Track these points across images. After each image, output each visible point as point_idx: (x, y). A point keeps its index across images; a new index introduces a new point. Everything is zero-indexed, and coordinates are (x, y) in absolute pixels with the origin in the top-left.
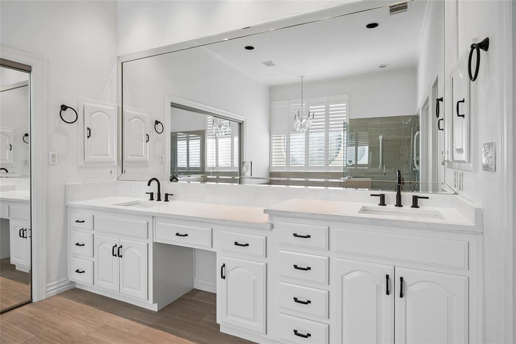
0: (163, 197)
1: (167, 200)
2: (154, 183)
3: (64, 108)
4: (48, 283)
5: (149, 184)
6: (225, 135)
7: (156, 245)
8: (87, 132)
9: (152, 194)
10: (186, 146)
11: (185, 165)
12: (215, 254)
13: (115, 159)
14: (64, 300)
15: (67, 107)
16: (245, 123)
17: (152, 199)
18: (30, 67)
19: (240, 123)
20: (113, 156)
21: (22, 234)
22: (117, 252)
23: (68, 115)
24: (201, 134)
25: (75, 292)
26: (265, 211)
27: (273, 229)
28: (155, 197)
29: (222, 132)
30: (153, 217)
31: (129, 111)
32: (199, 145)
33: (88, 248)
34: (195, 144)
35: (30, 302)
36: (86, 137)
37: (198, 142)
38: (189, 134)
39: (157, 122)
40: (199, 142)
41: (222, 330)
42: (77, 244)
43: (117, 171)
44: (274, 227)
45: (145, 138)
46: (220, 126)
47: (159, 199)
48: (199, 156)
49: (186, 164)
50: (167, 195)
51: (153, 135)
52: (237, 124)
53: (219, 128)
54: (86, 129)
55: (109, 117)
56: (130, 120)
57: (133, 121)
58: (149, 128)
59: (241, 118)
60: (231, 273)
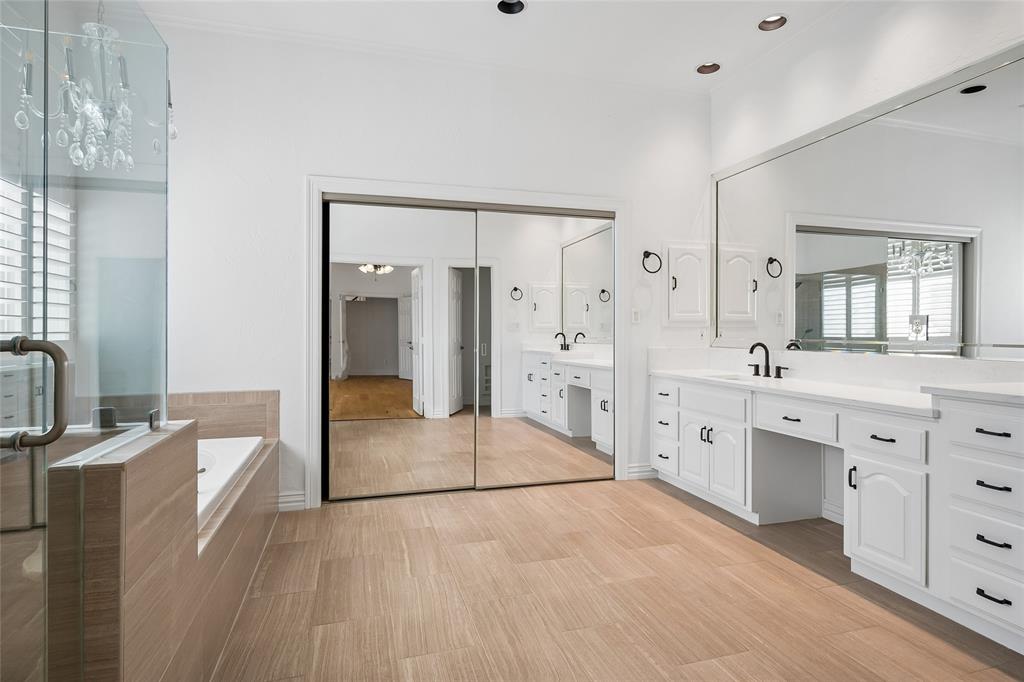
0: (773, 372)
1: (778, 375)
2: (759, 351)
3: (647, 254)
4: (630, 462)
5: (751, 352)
6: (935, 270)
7: (756, 431)
8: (672, 281)
9: (757, 367)
10: (845, 297)
11: (842, 333)
12: (841, 451)
13: (708, 317)
14: (646, 486)
15: (650, 254)
16: (977, 244)
17: (757, 373)
18: (614, 213)
19: (964, 244)
20: (705, 313)
21: (604, 406)
22: (706, 436)
23: (652, 262)
24: (878, 273)
25: (657, 482)
26: (924, 390)
27: (940, 420)
28: (762, 371)
29: (926, 265)
30: (753, 392)
31: (726, 249)
32: (874, 294)
33: (672, 429)
34: (864, 293)
35: (613, 479)
36: (671, 289)
37: (872, 288)
38: (849, 275)
39: (771, 261)
40: (874, 289)
41: (854, 569)
42: (661, 422)
43: (710, 333)
44: (943, 416)
45: (751, 286)
46: (921, 254)
47: (767, 374)
48: (874, 316)
49: (845, 332)
50: (778, 369)
51: (765, 282)
52: (955, 248)
53: (918, 258)
54: (671, 278)
55: (700, 259)
56: (728, 261)
57: (731, 263)
58: (758, 270)
59: (965, 233)
60: (866, 482)
